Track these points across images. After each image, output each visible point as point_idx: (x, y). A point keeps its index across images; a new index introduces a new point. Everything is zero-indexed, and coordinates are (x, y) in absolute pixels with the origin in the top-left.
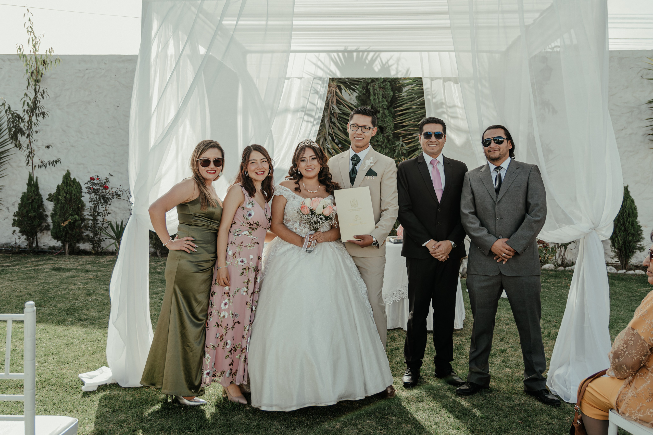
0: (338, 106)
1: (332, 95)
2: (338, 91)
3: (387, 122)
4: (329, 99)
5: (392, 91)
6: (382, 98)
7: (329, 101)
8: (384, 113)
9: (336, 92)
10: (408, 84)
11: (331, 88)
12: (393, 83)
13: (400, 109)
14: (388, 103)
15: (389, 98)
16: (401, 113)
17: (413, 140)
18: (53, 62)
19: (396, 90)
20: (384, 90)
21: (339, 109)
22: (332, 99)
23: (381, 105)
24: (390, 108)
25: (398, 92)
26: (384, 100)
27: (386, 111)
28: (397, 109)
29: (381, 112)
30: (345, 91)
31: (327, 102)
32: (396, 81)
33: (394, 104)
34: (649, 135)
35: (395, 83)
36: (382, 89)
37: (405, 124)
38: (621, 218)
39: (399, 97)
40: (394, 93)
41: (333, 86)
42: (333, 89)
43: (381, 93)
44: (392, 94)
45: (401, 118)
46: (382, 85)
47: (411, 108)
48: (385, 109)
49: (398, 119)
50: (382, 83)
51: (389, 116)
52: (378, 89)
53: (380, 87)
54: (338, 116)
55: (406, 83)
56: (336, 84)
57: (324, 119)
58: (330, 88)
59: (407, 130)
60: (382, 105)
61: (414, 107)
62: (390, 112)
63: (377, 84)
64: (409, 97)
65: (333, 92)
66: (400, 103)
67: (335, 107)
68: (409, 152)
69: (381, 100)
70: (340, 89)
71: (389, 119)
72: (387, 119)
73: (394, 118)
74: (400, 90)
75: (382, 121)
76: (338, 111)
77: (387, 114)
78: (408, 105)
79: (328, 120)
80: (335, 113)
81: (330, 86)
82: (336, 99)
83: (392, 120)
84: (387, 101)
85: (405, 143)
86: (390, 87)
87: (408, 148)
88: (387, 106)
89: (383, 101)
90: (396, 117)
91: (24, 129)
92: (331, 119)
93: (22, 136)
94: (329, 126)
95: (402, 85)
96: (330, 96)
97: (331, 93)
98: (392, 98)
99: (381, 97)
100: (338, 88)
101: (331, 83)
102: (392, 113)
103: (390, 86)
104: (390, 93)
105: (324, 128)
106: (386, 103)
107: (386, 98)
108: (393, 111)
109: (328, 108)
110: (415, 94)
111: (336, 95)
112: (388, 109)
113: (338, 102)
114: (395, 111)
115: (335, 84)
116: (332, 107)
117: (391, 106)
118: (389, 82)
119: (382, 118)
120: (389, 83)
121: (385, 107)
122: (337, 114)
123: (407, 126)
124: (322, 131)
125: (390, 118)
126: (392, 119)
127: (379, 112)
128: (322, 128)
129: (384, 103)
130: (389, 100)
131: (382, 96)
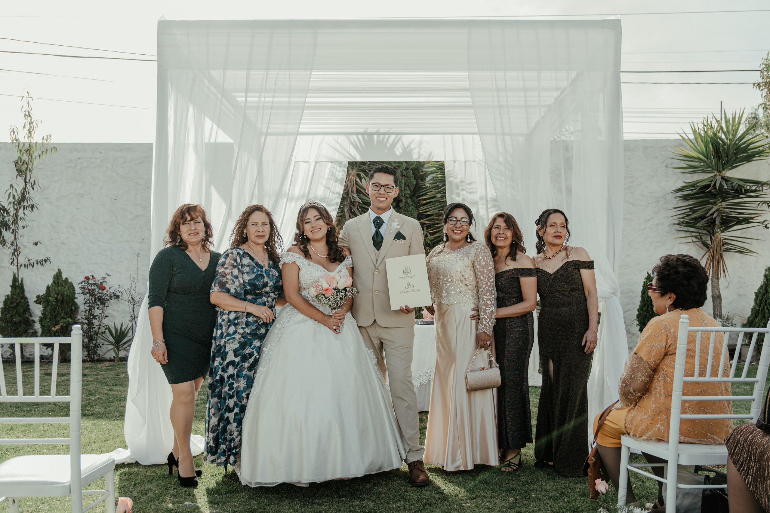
0: (358, 195)
1: (352, 184)
2: (358, 180)
3: (411, 211)
4: (348, 187)
5: (414, 179)
6: (405, 187)
7: (348, 190)
8: (407, 203)
9: (356, 181)
10: (432, 173)
11: (351, 176)
12: (416, 171)
13: (424, 197)
14: (411, 192)
15: (411, 186)
16: (425, 202)
17: (438, 230)
18: (49, 151)
19: (419, 179)
20: (406, 178)
21: (360, 198)
22: (352, 188)
23: (403, 194)
24: (413, 198)
25: (421, 180)
26: (407, 188)
27: (409, 200)
28: (420, 198)
29: (404, 201)
30: (365, 179)
31: (346, 191)
32: (419, 170)
33: (417, 193)
34: (675, 224)
35: (418, 172)
36: (404, 177)
37: (429, 213)
38: (650, 308)
39: (421, 186)
40: (417, 182)
41: (352, 175)
42: (353, 178)
43: (403, 181)
44: (415, 183)
45: (425, 207)
46: (404, 173)
47: (434, 197)
48: (408, 198)
49: (422, 208)
50: (405, 170)
51: (412, 205)
52: (400, 177)
53: (403, 175)
54: (359, 206)
55: (429, 172)
56: (356, 172)
57: (344, 209)
58: (349, 176)
59: (431, 220)
60: (405, 194)
61: (439, 196)
62: (413, 201)
63: (399, 172)
64: (432, 185)
65: (353, 181)
66: (423, 192)
67: (355, 195)
68: (434, 243)
69: (403, 189)
70: (360, 178)
71: (412, 209)
72: (410, 209)
73: (418, 207)
74: (423, 178)
75: (404, 210)
76: (358, 200)
77: (410, 204)
78: (432, 193)
79: (348, 210)
80: (355, 202)
81: (348, 174)
82: (357, 189)
83: (416, 210)
84: (410, 190)
85: (430, 233)
86: (413, 176)
87: (433, 239)
88: (410, 195)
89: (405, 190)
90: (419, 206)
91: (10, 223)
92: (351, 208)
93: (6, 230)
94: (349, 216)
95: (425, 174)
96: (349, 184)
97: (350, 182)
98: (415, 188)
99: (403, 186)
100: (358, 177)
101: (351, 171)
102: (415, 203)
103: (413, 174)
104: (413, 182)
105: (344, 219)
106: (409, 192)
107: (408, 186)
108: (416, 200)
109: (348, 198)
110: (440, 182)
111: (356, 184)
112: (411, 198)
113: (358, 192)
114: (419, 200)
115: (354, 172)
116: (352, 196)
117: (414, 195)
118: (412, 169)
119: (405, 207)
120: (411, 171)
121: (408, 196)
122: (357, 203)
123: (431, 215)
124: (342, 222)
125: (413, 207)
126: (415, 208)
127: (401, 201)
128: (342, 219)
129: (406, 192)
130: (412, 188)
131: (405, 185)
